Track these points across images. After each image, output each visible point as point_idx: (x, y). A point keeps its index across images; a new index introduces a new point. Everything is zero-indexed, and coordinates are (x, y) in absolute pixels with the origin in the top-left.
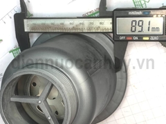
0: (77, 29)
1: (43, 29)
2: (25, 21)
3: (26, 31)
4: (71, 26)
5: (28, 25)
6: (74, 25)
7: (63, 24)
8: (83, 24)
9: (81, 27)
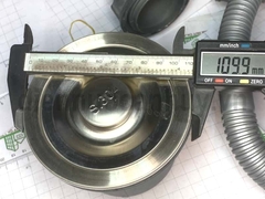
0: (106, 69)
1: (54, 68)
2: (28, 55)
3: (26, 69)
4: (98, 66)
5: (30, 62)
6: (103, 64)
7: (85, 62)
8: (116, 62)
9: (112, 66)
